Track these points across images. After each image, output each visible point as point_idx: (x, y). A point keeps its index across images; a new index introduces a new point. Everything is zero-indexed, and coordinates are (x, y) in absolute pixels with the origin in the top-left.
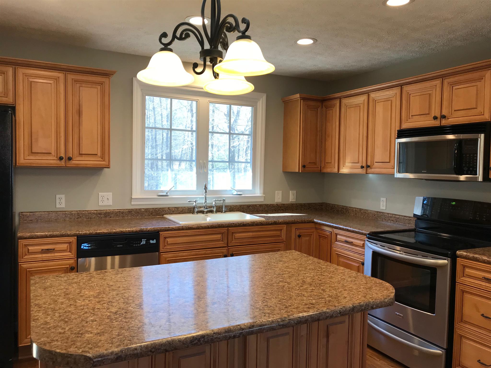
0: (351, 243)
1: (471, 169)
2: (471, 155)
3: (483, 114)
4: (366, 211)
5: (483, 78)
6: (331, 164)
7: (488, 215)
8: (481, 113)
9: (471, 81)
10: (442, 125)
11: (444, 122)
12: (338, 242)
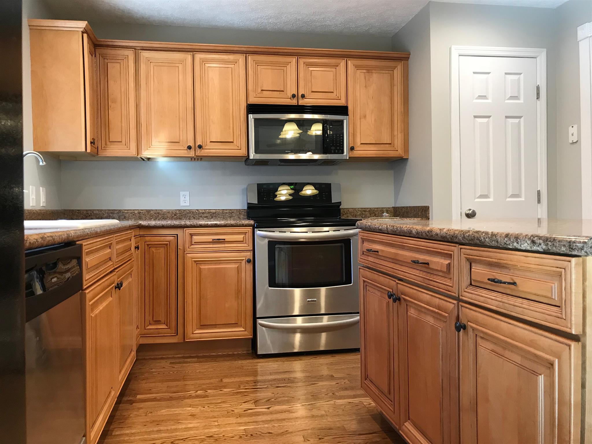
0: (223, 241)
1: (338, 148)
2: (338, 135)
3: (340, 98)
4: (160, 212)
5: (338, 66)
6: (121, 143)
7: (327, 194)
8: (338, 97)
9: (326, 66)
10: (299, 104)
11: (302, 102)
12: (194, 245)
